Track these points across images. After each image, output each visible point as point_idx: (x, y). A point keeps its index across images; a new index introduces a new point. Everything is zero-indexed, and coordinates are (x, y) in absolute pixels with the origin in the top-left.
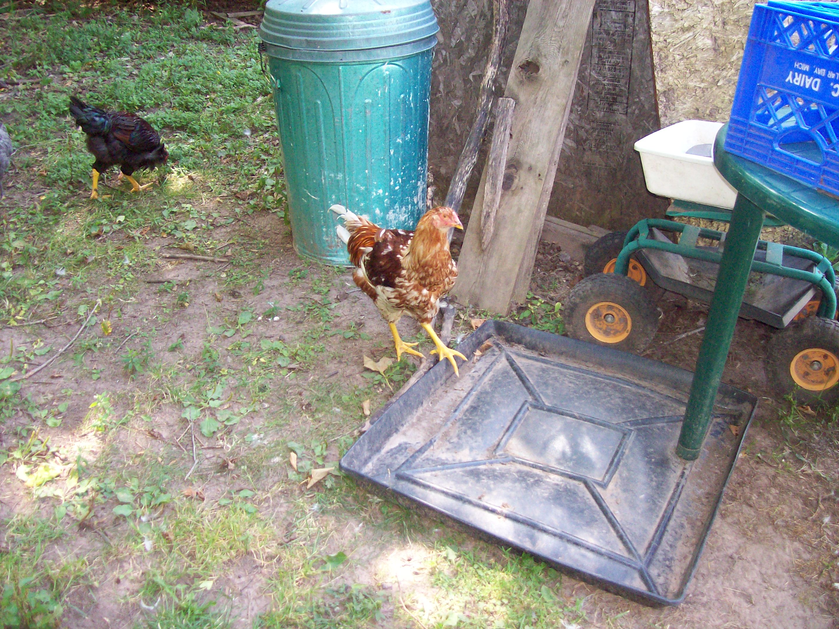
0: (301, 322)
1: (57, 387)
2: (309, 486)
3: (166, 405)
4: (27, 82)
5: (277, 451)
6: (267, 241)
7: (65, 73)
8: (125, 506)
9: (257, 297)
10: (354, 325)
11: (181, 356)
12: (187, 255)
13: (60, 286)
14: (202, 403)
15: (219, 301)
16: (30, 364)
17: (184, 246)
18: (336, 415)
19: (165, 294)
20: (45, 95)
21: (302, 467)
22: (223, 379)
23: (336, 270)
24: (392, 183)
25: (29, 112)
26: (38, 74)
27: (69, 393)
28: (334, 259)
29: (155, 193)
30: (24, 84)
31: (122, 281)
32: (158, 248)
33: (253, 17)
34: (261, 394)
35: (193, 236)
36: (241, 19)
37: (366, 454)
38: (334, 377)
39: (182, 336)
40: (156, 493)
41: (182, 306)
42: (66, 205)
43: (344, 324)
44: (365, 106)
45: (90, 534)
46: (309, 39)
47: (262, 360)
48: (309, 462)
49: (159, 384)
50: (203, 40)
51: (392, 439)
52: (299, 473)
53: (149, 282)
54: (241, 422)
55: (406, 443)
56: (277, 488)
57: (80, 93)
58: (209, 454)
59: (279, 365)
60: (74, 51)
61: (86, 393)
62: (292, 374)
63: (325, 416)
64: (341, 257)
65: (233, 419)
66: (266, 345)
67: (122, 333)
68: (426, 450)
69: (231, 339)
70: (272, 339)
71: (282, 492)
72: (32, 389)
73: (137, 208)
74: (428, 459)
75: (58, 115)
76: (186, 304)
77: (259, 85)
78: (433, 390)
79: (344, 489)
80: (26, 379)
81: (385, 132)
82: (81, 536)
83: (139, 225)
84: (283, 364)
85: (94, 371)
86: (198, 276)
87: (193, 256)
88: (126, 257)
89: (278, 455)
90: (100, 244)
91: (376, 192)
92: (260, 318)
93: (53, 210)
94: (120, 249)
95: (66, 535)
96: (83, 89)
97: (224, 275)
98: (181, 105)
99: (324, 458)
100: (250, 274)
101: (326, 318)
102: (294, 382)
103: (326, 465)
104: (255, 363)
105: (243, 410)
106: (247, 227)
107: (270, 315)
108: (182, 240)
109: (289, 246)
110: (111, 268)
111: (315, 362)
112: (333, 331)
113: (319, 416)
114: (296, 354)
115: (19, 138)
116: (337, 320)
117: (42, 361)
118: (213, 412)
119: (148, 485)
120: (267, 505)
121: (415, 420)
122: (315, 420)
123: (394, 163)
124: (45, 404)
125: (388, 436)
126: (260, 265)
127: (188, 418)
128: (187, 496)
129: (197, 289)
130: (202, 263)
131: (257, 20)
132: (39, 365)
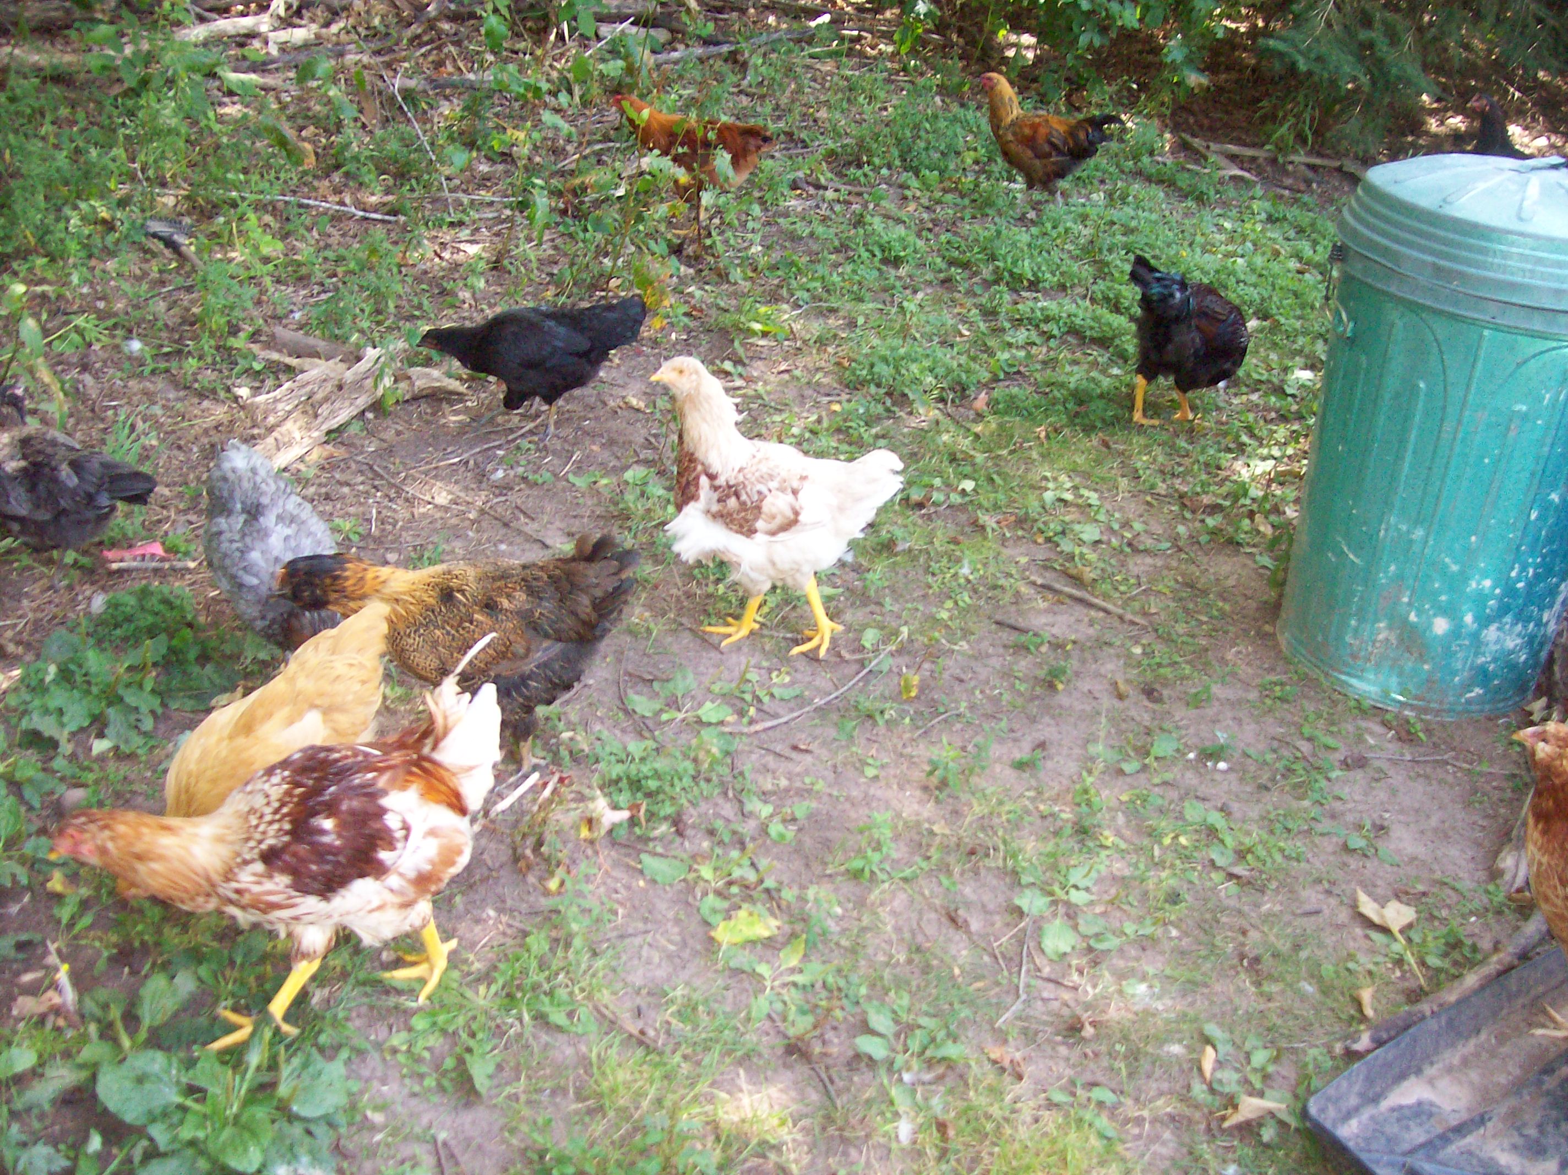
0: (1267, 789)
1: (798, 769)
2: (1226, 1125)
3: (989, 869)
4: (843, 188)
5: (1179, 1031)
6: (1227, 607)
7: (908, 188)
8: (877, 1040)
9: (1193, 712)
10: (1368, 826)
11: (1033, 783)
12: (1074, 592)
13: (839, 582)
14: (1056, 888)
15: (1120, 697)
16: (759, 710)
17: (1073, 572)
18: (1303, 998)
19: (1023, 652)
20: (868, 218)
21: (1220, 1082)
22: (1104, 853)
23: (1353, 704)
24: (1513, 574)
25: (837, 243)
26: (862, 179)
27: (816, 788)
28: (1353, 681)
29: (1035, 455)
30: (836, 190)
31: (949, 604)
32: (1024, 560)
33: (1253, 159)
34: (1167, 906)
35: (1092, 556)
36: (1233, 158)
37: (1353, 1101)
38: (1313, 918)
39: (1042, 745)
40: (941, 1035)
41: (1051, 686)
42: (874, 431)
43: (1350, 818)
44: (1513, 415)
45: (802, 1069)
46: (1442, 263)
47: (1183, 840)
48: (1236, 1076)
49: (984, 824)
50: (1160, 182)
51: (1406, 1084)
52: (1212, 1091)
53: (998, 623)
54: (1121, 950)
55: (1432, 1104)
56: (1165, 1106)
57: (930, 230)
58: (1048, 991)
59: (1212, 862)
60: (931, 152)
61: (847, 799)
62: (1231, 886)
63: (1283, 992)
64: (1368, 681)
65: (1107, 940)
66: (1193, 812)
67: (933, 704)
68: (1470, 1132)
69: (1128, 780)
70: (1208, 805)
71: (1172, 1118)
72: (754, 757)
73: (999, 474)
74: (1470, 1153)
75: (885, 261)
76: (1060, 687)
77: (1256, 297)
78: (1504, 1012)
79: (1293, 1155)
80: (748, 735)
81: (1533, 474)
82: (786, 1066)
83: (996, 507)
84: (1220, 862)
85: (870, 761)
86: (1089, 638)
87: (1087, 596)
88: (966, 562)
89: (1180, 1041)
90: (920, 521)
91: (1478, 583)
92: (1191, 756)
93: (848, 435)
94: (955, 541)
95: (760, 1055)
96: (935, 222)
97: (1138, 650)
98: (1107, 299)
99: (1266, 1077)
100: (1187, 662)
101: (1317, 796)
102: (1232, 903)
103: (1268, 1092)
104: (1167, 841)
105: (1129, 928)
106: (1193, 568)
107: (1211, 754)
108: (1071, 557)
109: (1268, 628)
110: (933, 574)
111: (1281, 877)
112: (1325, 825)
113: (1269, 987)
114: (1249, 851)
115: (811, 285)
116: (1338, 805)
117: (780, 711)
118: (1072, 914)
119: (927, 1014)
120: (1136, 1131)
121: (1456, 1061)
122: (1262, 994)
123: (1529, 539)
124: (774, 793)
125: (1402, 1076)
126: (1206, 650)
127: (1025, 909)
128: (995, 1062)
129: (1083, 662)
130: (1101, 614)
131: (1259, 166)
132: (775, 716)
